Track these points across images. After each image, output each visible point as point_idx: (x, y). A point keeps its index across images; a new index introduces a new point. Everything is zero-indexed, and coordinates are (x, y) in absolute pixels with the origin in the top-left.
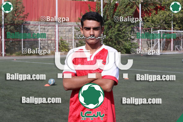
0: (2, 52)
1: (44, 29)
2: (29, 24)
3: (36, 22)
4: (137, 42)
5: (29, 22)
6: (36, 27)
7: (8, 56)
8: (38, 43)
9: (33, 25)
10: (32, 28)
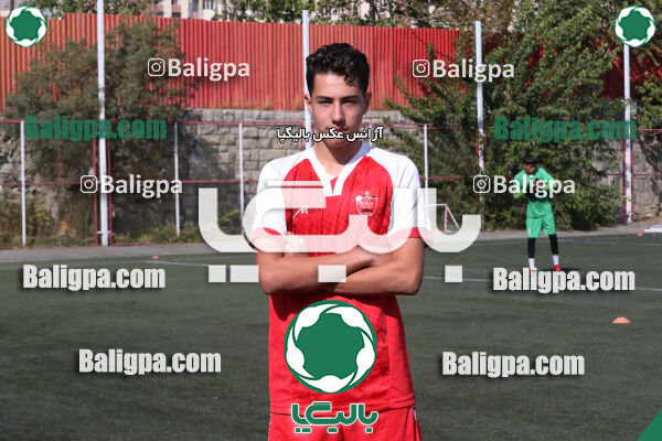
0: (99, 229)
1: (257, 138)
2: (199, 118)
3: (225, 111)
4: (613, 182)
5: (197, 111)
6: (223, 130)
7: (124, 244)
8: (237, 193)
9: (213, 122)
10: (208, 134)
